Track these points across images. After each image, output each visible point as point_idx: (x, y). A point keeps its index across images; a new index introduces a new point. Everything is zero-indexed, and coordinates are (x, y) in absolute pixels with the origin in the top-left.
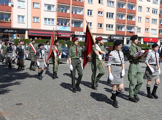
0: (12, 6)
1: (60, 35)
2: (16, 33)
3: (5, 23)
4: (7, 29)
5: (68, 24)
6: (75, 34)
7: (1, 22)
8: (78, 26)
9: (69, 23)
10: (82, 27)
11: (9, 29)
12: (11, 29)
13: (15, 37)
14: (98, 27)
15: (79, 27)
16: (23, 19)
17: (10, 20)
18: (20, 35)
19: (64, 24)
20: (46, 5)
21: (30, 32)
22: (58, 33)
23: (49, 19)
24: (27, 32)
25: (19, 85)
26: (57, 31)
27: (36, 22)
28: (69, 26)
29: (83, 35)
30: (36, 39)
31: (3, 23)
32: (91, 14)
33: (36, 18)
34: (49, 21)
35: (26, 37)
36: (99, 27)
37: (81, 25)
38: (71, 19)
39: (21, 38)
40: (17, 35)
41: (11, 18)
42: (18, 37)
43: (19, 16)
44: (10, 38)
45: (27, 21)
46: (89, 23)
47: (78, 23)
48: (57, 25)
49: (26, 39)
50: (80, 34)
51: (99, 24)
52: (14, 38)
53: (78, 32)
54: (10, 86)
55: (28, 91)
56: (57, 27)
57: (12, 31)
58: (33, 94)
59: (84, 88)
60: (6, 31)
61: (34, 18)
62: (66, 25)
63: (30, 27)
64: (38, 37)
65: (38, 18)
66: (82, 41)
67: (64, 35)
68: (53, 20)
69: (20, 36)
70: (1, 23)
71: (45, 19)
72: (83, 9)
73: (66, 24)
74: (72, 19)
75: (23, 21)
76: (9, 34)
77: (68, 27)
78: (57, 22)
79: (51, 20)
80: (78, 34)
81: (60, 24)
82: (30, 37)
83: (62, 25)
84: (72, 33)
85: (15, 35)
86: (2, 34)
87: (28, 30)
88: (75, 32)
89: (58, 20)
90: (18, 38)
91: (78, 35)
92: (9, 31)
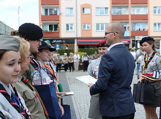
2: (64, 43)
4: (55, 39)
6: (136, 39)
18: (68, 45)
21: (79, 40)
32: (159, 12)
39: (70, 48)
40: (66, 45)
42: (67, 47)
46: (157, 24)
57: (60, 41)
64: (89, 46)
71: (98, 25)
72: (147, 6)
74: (132, 21)
77: (126, 32)
79: (104, 25)
87: (78, 38)
88: (136, 37)
92: (58, 41)
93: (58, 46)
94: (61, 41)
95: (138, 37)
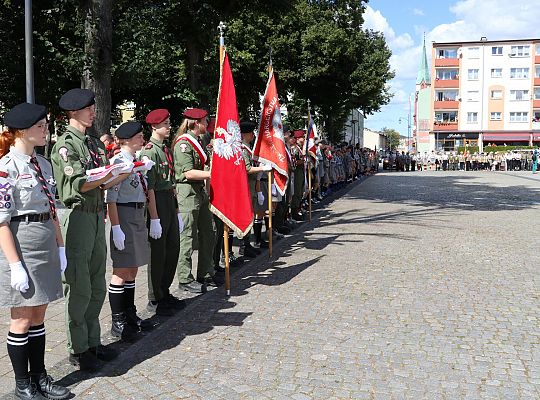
0: (460, 100)
2: (465, 138)
3: (449, 125)
4: (452, 133)
12: (457, 133)
16: (475, 117)
17: (457, 121)
18: (470, 141)
20: (512, 91)
21: (485, 135)
22: (533, 134)
23: (519, 114)
24: (480, 136)
26: (532, 132)
27: (495, 119)
33: (496, 114)
34: (519, 117)
35: (480, 144)
40: (467, 142)
41: (458, 118)
43: (470, 114)
45: (482, 120)
48: (533, 121)
56: (533, 125)
57: (458, 135)
60: (451, 135)
61: (493, 114)
63: (485, 129)
65: (499, 114)
68: (525, 114)
70: (444, 125)
71: (512, 114)
75: (475, 120)
76: (454, 140)
79: (522, 114)
82: (485, 142)
86: (445, 140)
87: (483, 133)
89: (536, 113)
92: (456, 136)
93: (458, 141)
94: (461, 136)
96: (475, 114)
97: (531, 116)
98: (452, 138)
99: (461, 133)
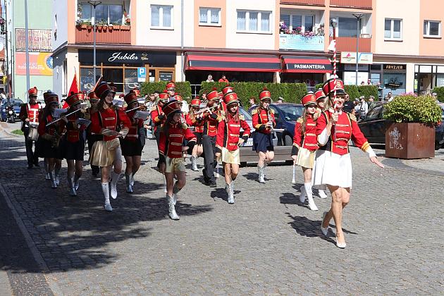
1: (292, 66)
2: (146, 62)
3: (111, 31)
4: (118, 50)
5: (317, 26)
6: (342, 62)
7: (100, 28)
8: (353, 32)
9: (321, 23)
10: (365, 37)
11: (123, 52)
12: (130, 52)
13: (143, 74)
14: (425, 33)
15: (356, 36)
16: (167, 16)
17: (128, 23)
18: (157, 69)
19: (303, 28)
21: (191, 57)
22: (283, 59)
23: (254, 14)
24: (180, 59)
25: (144, 239)
26: (280, 54)
27: (209, 24)
28: (321, 32)
29: (371, 62)
30: (210, 79)
31: (105, 31)
33: (209, 12)
34: (255, 21)
35: (179, 76)
36: (428, 35)
37: (364, 30)
38: (327, 10)
39: (162, 79)
40: (150, 71)
41: (129, 16)
42: (153, 75)
43: (155, 8)
44: (127, 81)
45: (182, 24)
46: (392, 22)
47: (351, 24)
48: (281, 31)
49: (179, 83)
50: (360, 62)
51: (426, 22)
52: (140, 80)
53: (353, 54)
54: (116, 241)
55: (171, 261)
56: (281, 39)
58: (187, 273)
59: (365, 256)
60: (115, 57)
61: (203, 10)
62: (311, 30)
63: (189, 43)
64: (217, 75)
65: (215, 11)
66: (366, 84)
67: (305, 67)
68: (266, 15)
69: (157, 73)
70: (100, 31)
71: (241, 13)
73: (309, 29)
74: (332, 9)
75: (167, 22)
76: (124, 67)
77: (316, 39)
78: (282, 23)
79: (259, 15)
80: (353, 61)
81: (291, 28)
82: (190, 74)
83: (297, 30)
84: (332, 57)
85: (141, 70)
86: (102, 67)
87: (185, 52)
88: (344, 54)
89: (284, 16)
90: (152, 79)
91: (354, 65)
92: (125, 57)
94: (136, 58)
95: (349, 55)
96: (168, 8)
97: (275, 21)
98: (119, 63)
99: (139, 52)
